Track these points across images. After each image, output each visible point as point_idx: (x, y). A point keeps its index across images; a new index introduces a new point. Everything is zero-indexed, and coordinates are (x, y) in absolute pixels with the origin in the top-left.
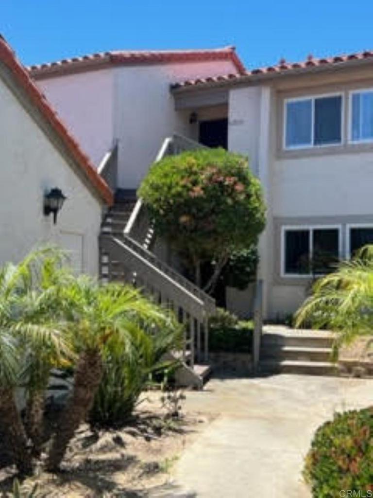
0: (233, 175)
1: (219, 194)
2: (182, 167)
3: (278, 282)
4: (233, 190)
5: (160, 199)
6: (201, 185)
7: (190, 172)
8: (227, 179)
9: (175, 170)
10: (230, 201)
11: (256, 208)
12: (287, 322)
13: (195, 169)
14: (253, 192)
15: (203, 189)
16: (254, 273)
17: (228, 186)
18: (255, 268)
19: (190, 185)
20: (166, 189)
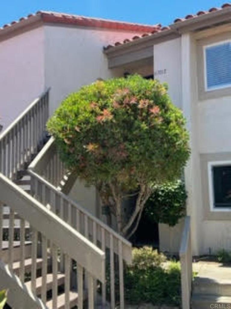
0: (147, 98)
1: (132, 118)
2: (91, 92)
3: (207, 216)
4: (148, 114)
5: (66, 128)
6: (110, 109)
7: (99, 96)
8: (141, 102)
9: (84, 97)
10: (144, 126)
11: (176, 135)
12: (219, 259)
13: (104, 92)
14: (172, 118)
15: (113, 113)
16: (183, 208)
17: (142, 109)
18: (185, 203)
19: (98, 110)
20: (72, 116)
